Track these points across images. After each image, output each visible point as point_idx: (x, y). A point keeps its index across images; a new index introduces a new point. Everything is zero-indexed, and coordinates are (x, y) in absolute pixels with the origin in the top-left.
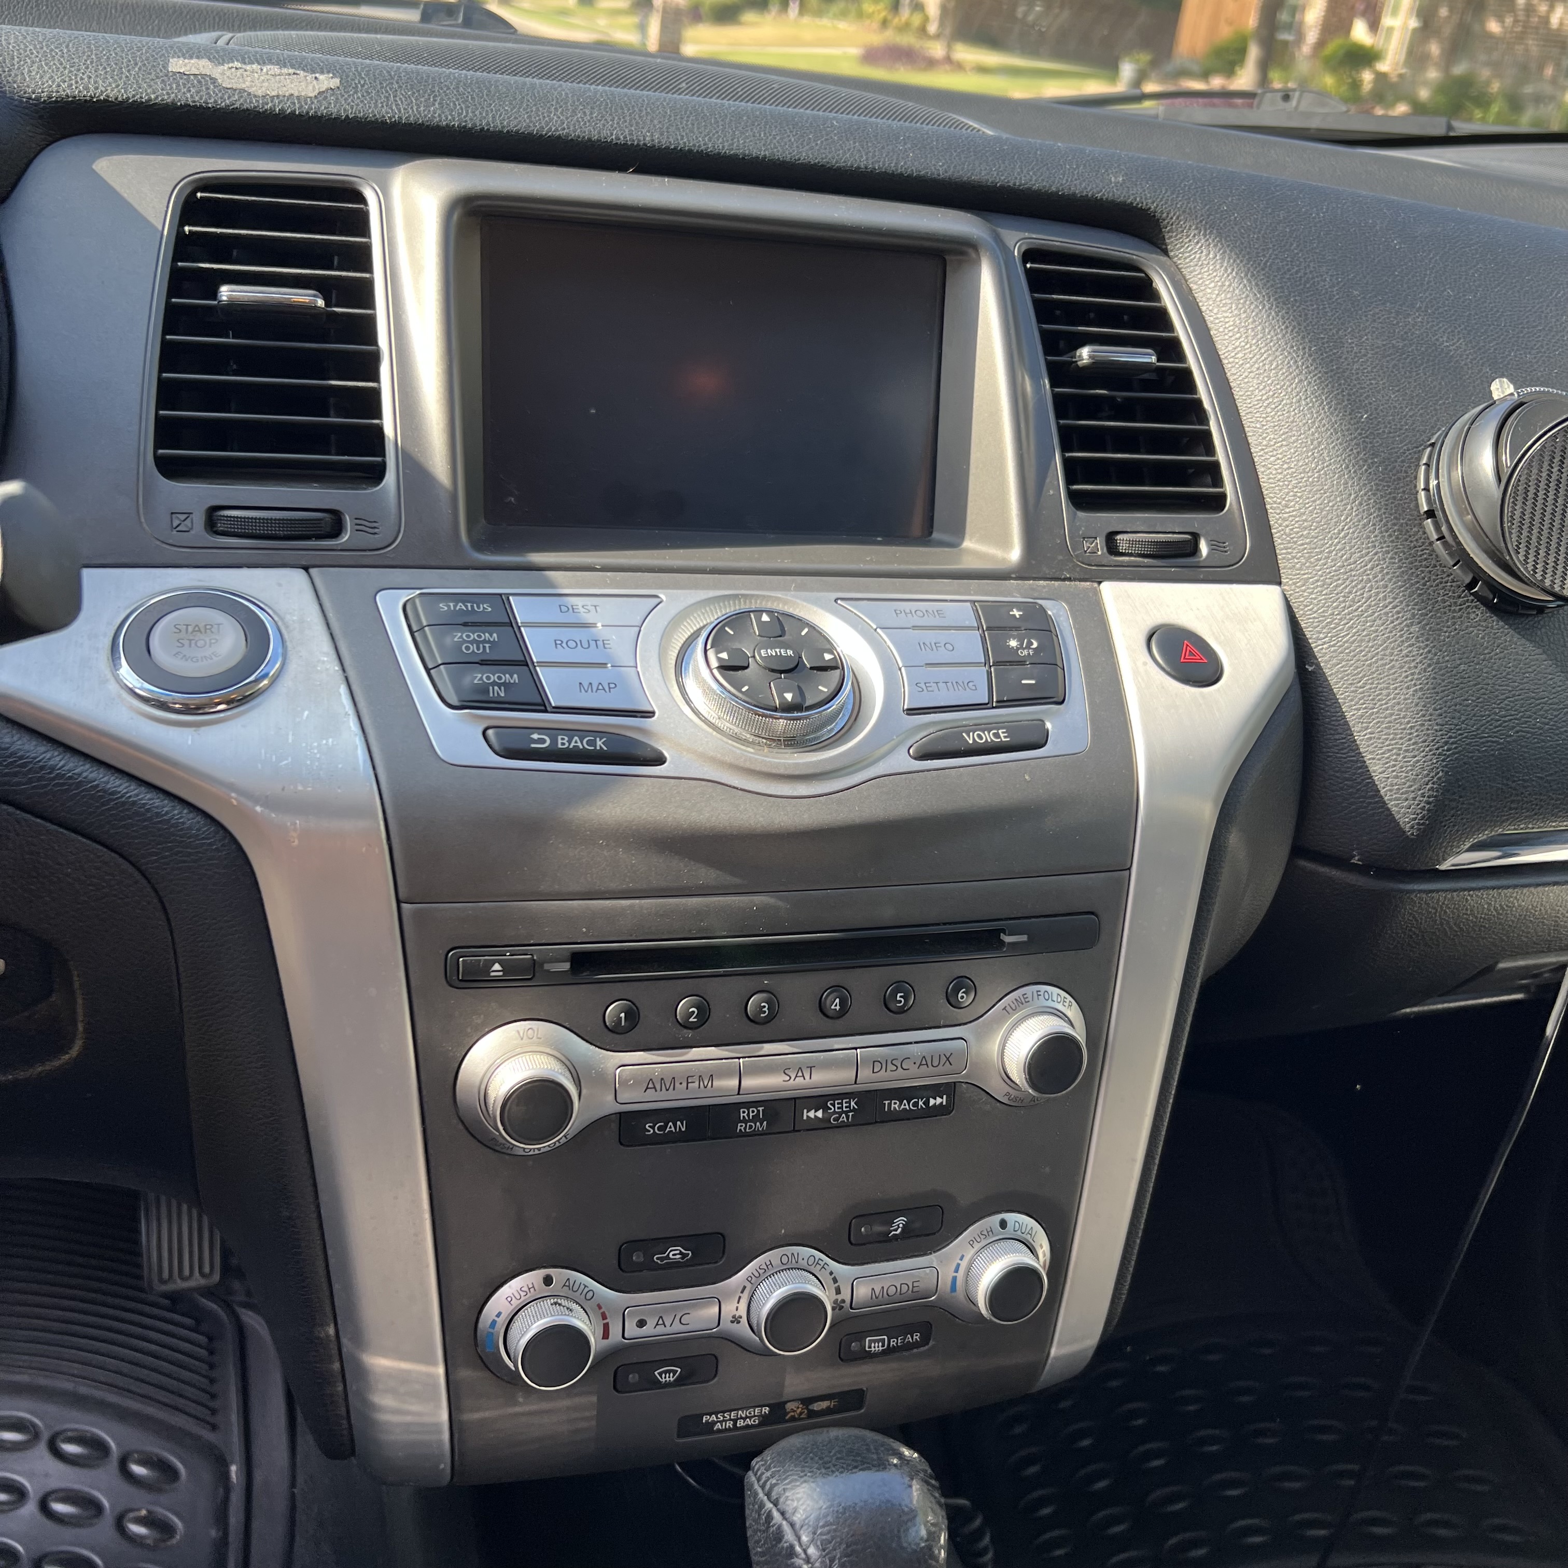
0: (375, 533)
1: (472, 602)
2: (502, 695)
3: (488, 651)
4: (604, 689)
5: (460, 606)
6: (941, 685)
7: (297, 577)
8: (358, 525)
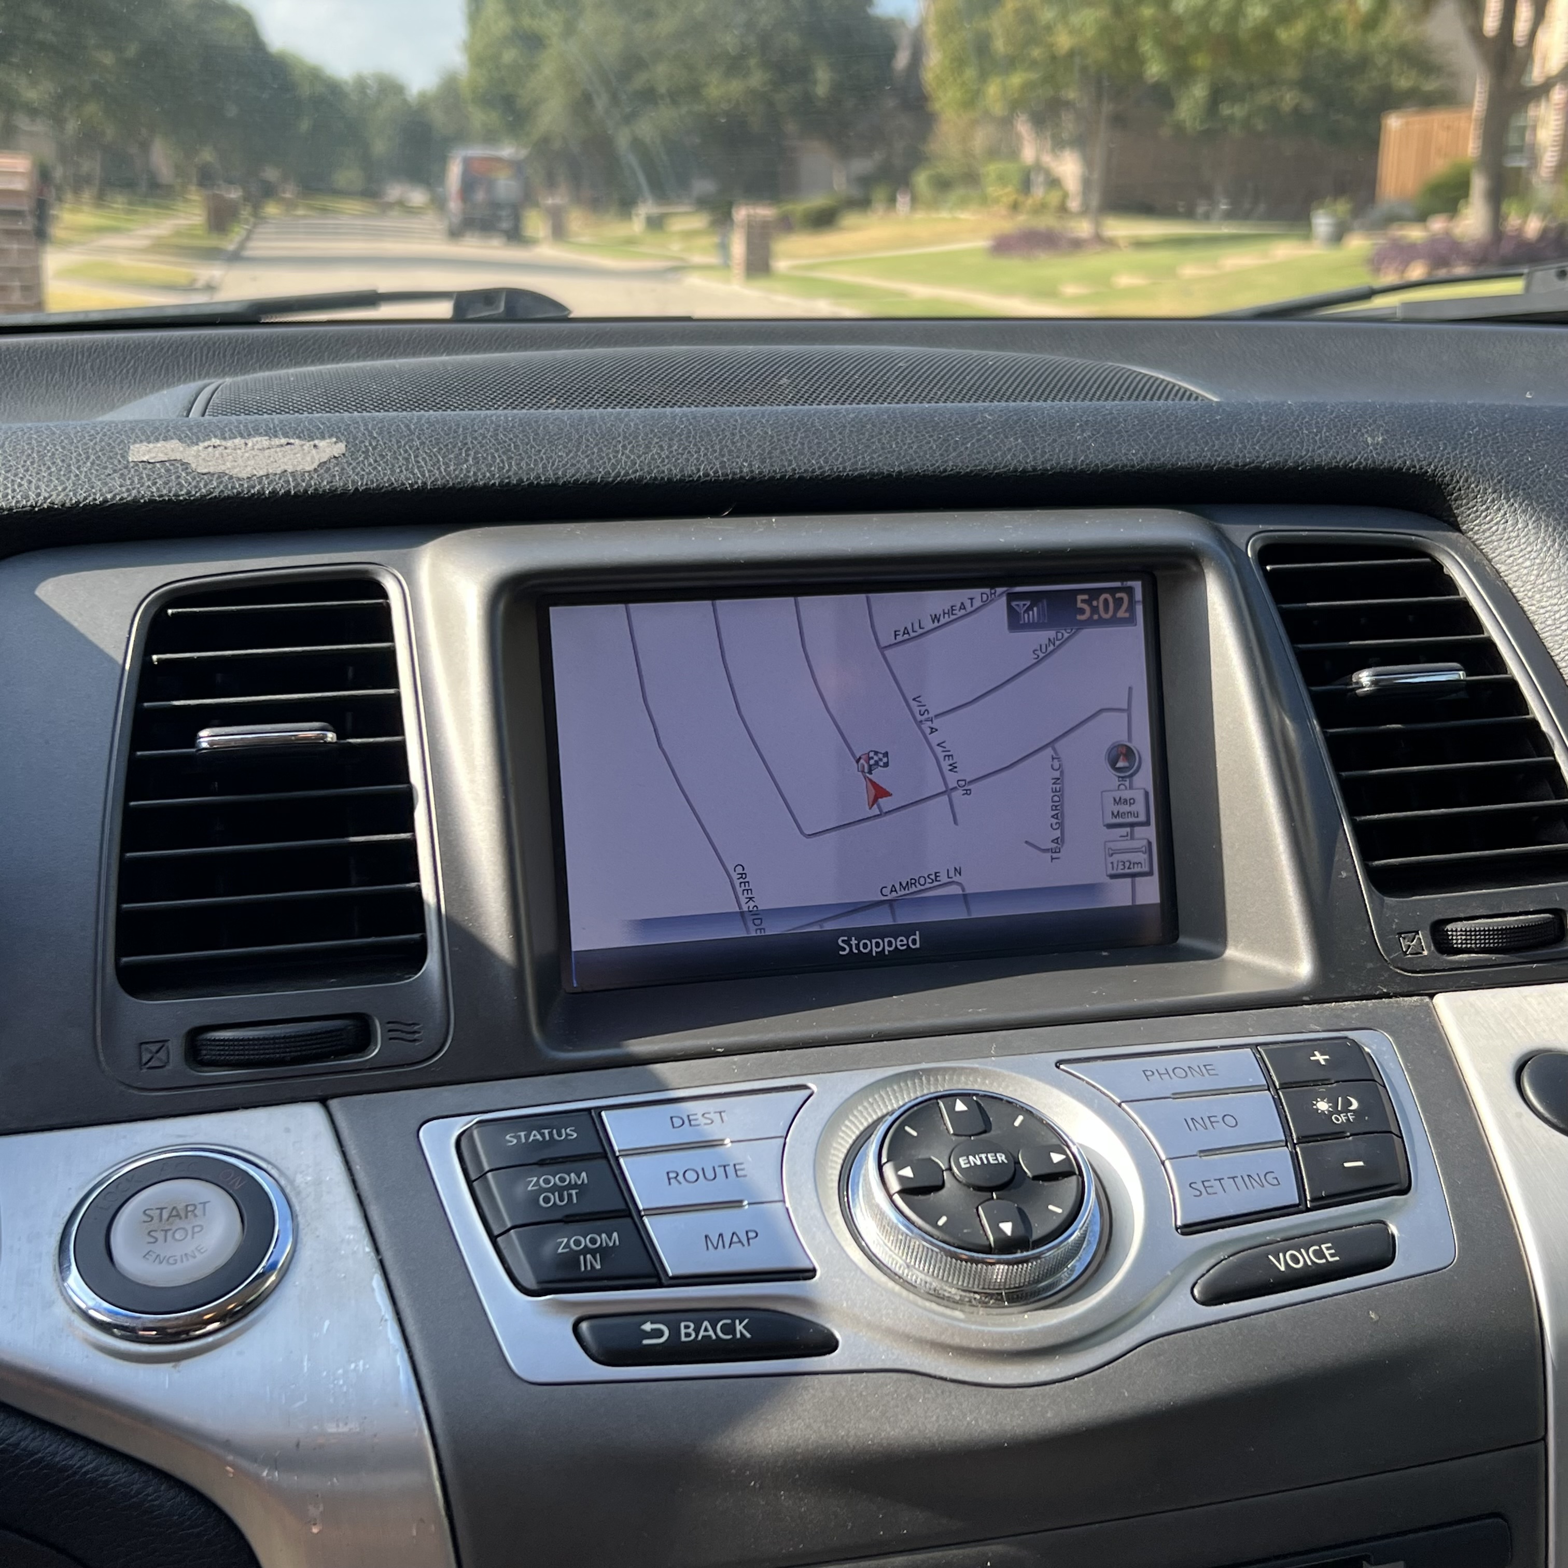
0: (415, 1040)
1: (551, 1127)
2: (598, 1267)
3: (575, 1201)
4: (740, 1241)
5: (535, 1135)
6: (1228, 1183)
7: (312, 1114)
8: (390, 1031)
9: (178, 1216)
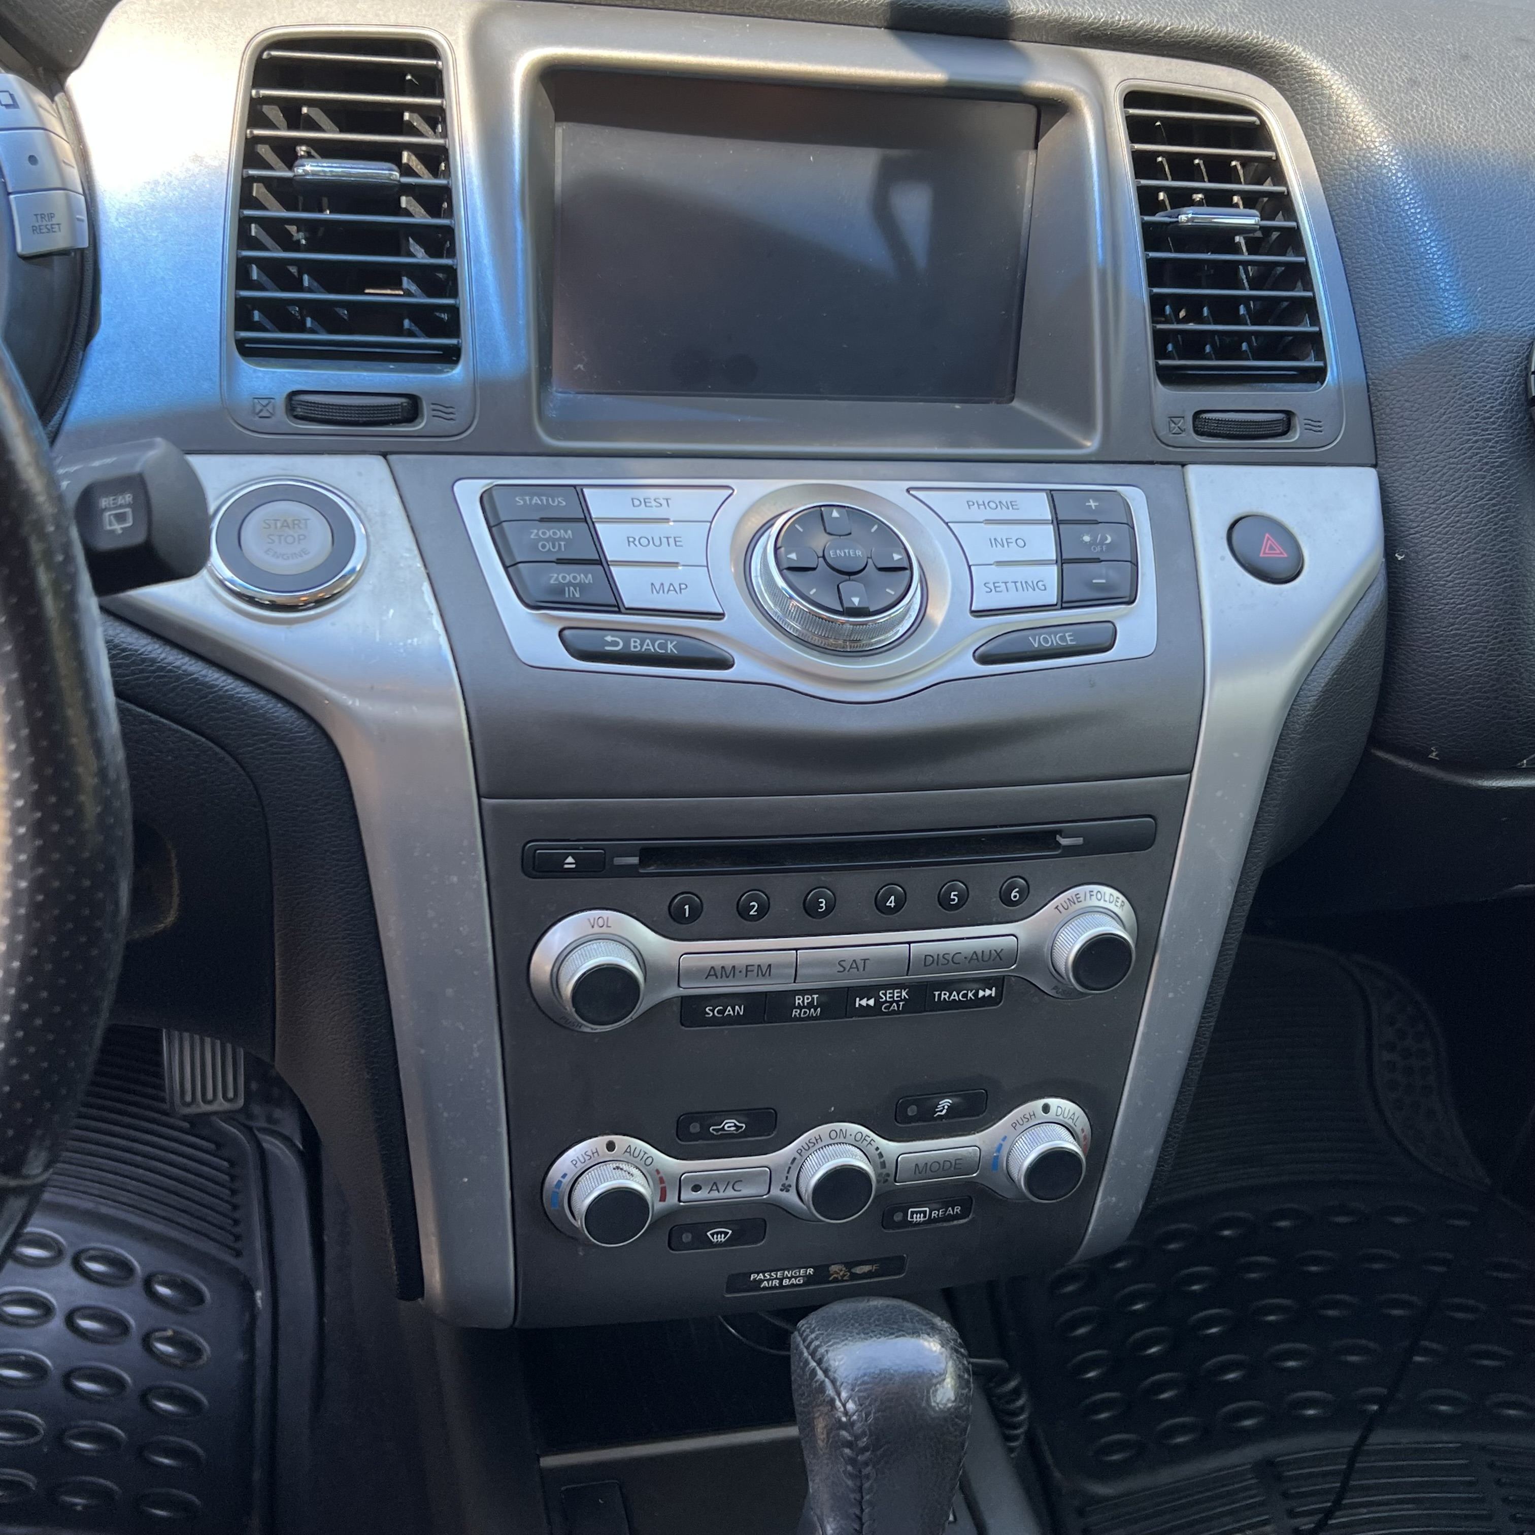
0: (450, 419)
1: (548, 496)
2: (577, 595)
3: (563, 549)
4: (675, 590)
5: (536, 500)
6: (1011, 586)
8: (434, 410)
9: (288, 526)
